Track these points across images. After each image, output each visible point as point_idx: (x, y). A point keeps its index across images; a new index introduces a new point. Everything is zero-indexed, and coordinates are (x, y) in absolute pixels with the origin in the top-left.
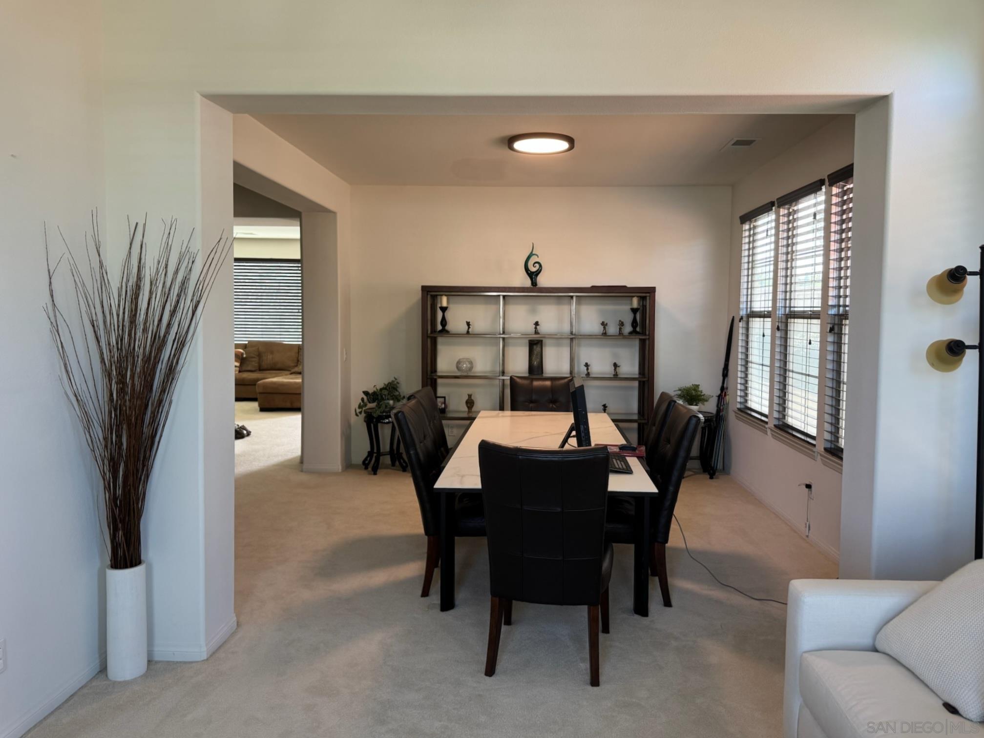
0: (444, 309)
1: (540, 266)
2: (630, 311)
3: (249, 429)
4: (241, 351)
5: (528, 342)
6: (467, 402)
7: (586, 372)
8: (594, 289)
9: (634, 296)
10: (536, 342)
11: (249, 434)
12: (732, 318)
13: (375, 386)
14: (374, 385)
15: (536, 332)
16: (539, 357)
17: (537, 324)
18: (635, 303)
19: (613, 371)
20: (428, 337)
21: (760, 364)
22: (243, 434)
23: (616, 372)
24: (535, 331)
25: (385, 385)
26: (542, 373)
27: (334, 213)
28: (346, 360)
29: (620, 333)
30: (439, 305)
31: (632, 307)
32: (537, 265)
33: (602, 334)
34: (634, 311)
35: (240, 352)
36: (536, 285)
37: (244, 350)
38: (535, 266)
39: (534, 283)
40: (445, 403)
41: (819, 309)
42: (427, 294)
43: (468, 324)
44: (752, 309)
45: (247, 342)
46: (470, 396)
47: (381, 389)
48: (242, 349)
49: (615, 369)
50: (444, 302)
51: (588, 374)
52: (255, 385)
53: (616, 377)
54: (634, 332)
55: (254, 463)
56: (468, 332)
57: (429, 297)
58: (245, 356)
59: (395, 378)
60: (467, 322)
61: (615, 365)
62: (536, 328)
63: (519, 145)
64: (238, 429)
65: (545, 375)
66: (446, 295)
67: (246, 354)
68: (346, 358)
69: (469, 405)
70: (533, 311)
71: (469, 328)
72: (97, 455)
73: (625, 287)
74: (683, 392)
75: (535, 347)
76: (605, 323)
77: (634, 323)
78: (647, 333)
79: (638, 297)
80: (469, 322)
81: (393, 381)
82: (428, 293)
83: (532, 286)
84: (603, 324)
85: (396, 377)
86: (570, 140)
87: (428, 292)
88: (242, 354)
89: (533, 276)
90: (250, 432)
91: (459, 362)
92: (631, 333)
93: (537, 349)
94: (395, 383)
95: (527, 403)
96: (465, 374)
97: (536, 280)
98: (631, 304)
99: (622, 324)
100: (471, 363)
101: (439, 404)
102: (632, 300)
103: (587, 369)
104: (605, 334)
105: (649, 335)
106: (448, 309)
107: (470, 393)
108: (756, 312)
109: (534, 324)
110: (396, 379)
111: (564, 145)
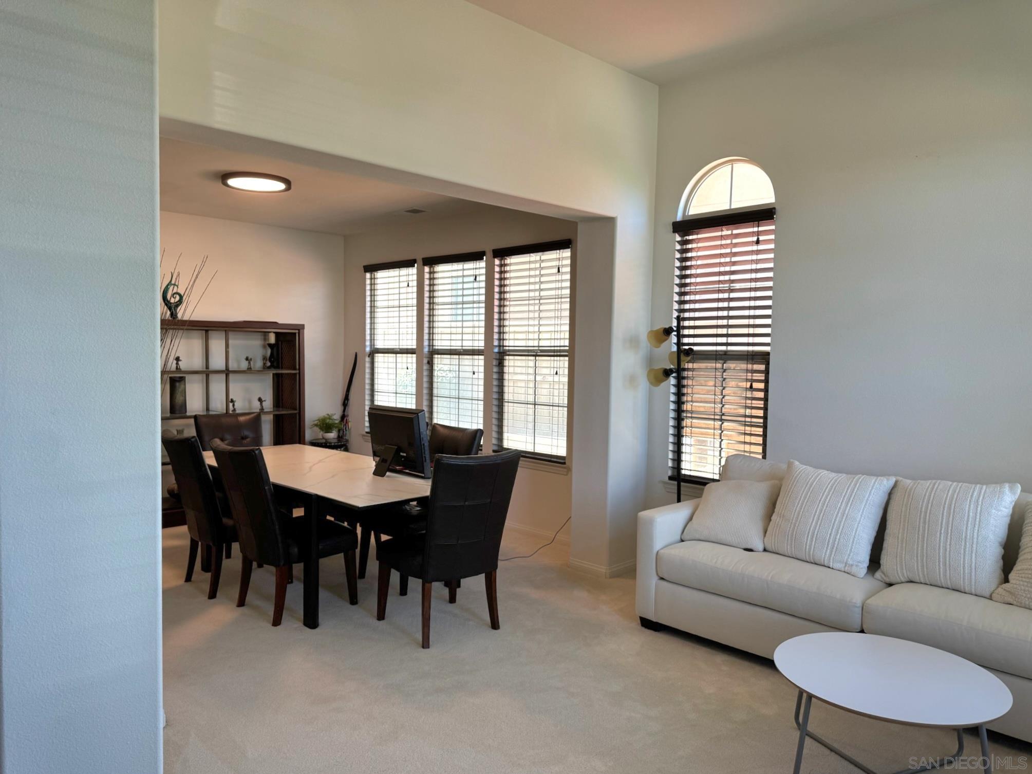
1: (181, 297)
5: (168, 380)
7: (232, 408)
9: (271, 332)
10: (177, 379)
12: (355, 354)
15: (178, 369)
16: (181, 396)
17: (178, 360)
18: (272, 339)
21: (394, 393)
24: (177, 367)
26: (185, 411)
32: (177, 296)
33: (247, 369)
36: (176, 317)
38: (174, 297)
39: (174, 315)
41: (483, 348)
44: (375, 347)
49: (261, 404)
51: (233, 410)
61: (260, 400)
62: (177, 364)
63: (233, 182)
65: (188, 414)
74: (320, 421)
75: (177, 384)
76: (249, 358)
78: (297, 367)
79: (274, 332)
83: (172, 319)
84: (247, 359)
89: (172, 308)
93: (178, 387)
97: (176, 310)
103: (234, 405)
104: (250, 369)
105: (299, 369)
108: (378, 349)
109: (175, 360)
111: (280, 186)
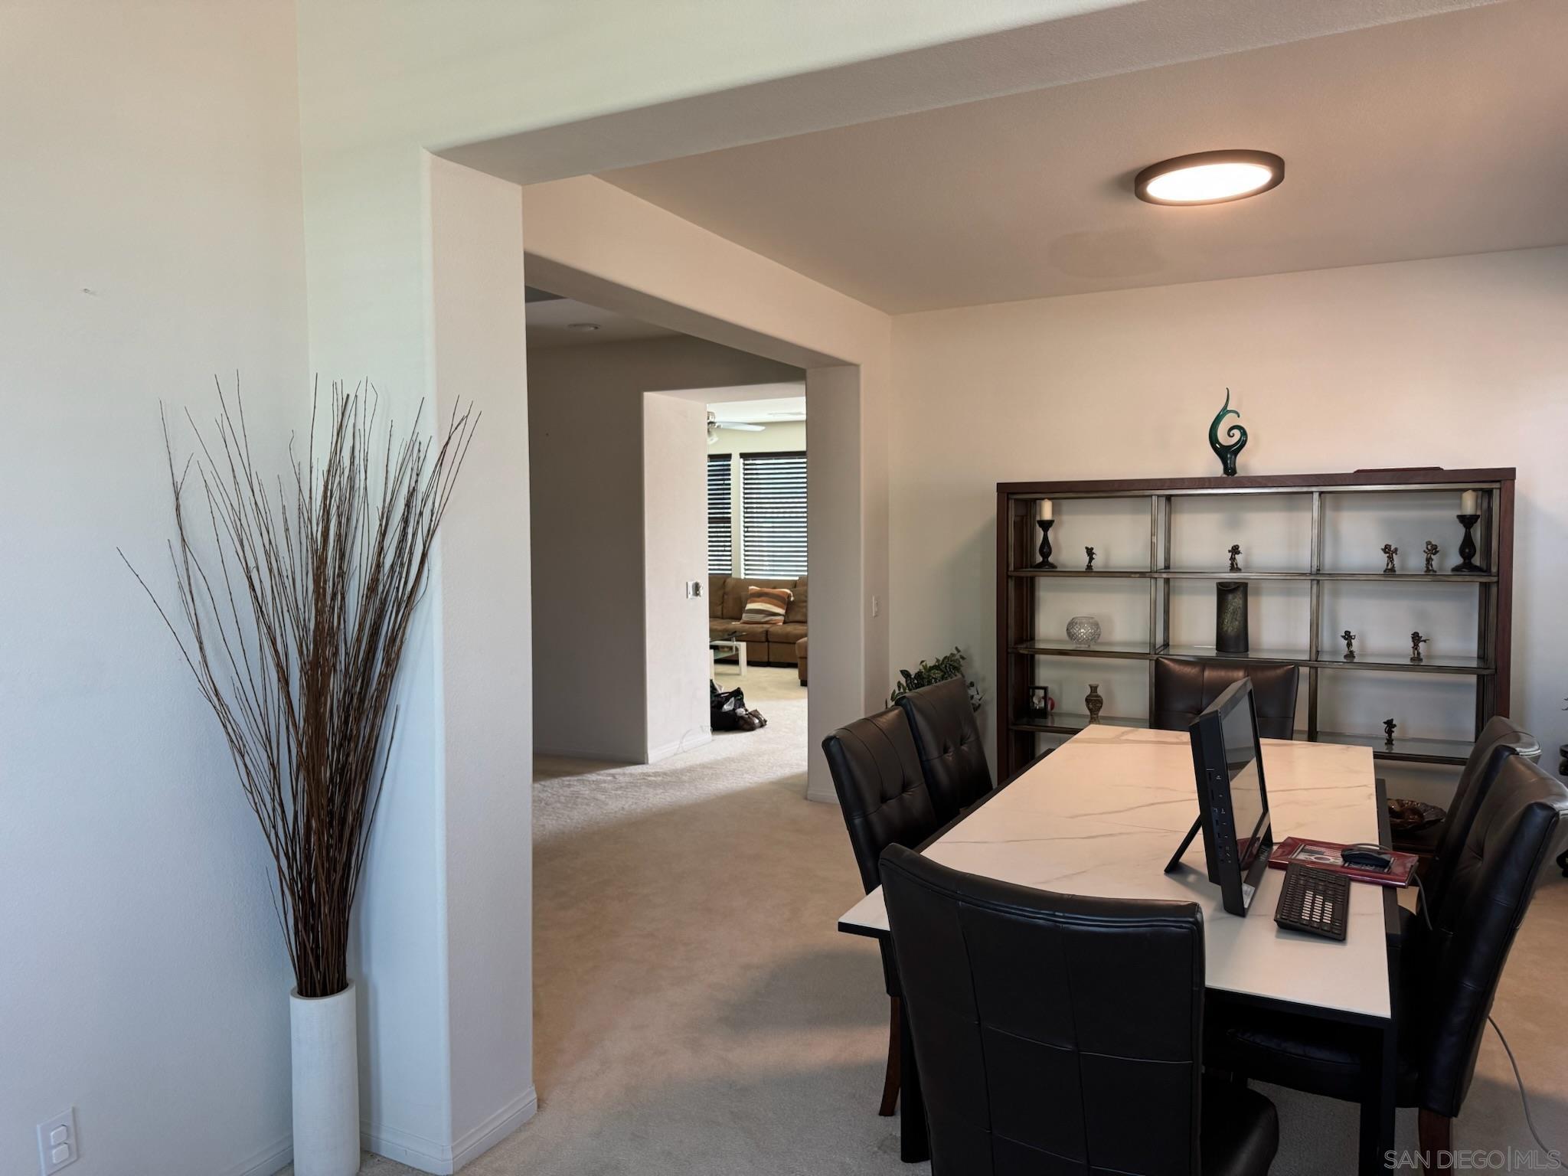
0: (1046, 525)
1: (1244, 433)
2: (1457, 520)
3: (764, 715)
4: (788, 591)
5: (1215, 586)
6: (1088, 700)
7: (1345, 651)
8: (1364, 476)
9: (1465, 490)
10: (1233, 587)
11: (763, 724)
13: (922, 662)
14: (920, 661)
15: (1234, 568)
16: (1239, 616)
17: (1235, 550)
18: (1469, 503)
19: (1412, 650)
20: (1008, 577)
22: (754, 723)
23: (1419, 654)
25: (938, 660)
26: (1247, 649)
27: (856, 366)
28: (876, 616)
29: (1428, 570)
30: (1038, 518)
31: (1459, 514)
32: (1237, 433)
33: (1385, 571)
34: (1467, 521)
35: (787, 593)
36: (1234, 471)
37: (791, 591)
38: (1231, 434)
39: (1230, 470)
40: (1045, 698)
42: (1008, 499)
43: (1090, 552)
45: (797, 578)
46: (1094, 689)
47: (932, 668)
48: (790, 589)
49: (1416, 647)
50: (1047, 510)
51: (1350, 655)
52: (794, 643)
53: (1417, 663)
54: (1467, 566)
55: (745, 775)
56: (1089, 567)
57: (1012, 504)
58: (792, 599)
59: (957, 648)
60: (1087, 548)
61: (1416, 638)
62: (1233, 559)
63: (1156, 187)
64: (747, 716)
65: (1252, 656)
66: (1049, 499)
67: (794, 596)
68: (876, 612)
69: (1091, 706)
70: (1234, 525)
71: (1091, 559)
72: (257, 801)
73: (1438, 469)
75: (1230, 597)
77: (1467, 548)
78: (1496, 570)
79: (1473, 490)
80: (1092, 549)
81: (953, 655)
82: (1010, 496)
83: (1225, 476)
84: (1387, 549)
85: (959, 648)
86: (1276, 163)
87: (1008, 494)
88: (789, 596)
89: (1227, 454)
90: (766, 721)
91: (1071, 625)
92: (1457, 569)
93: (1235, 601)
94: (958, 657)
95: (1191, 715)
96: (1083, 647)
97: (1234, 462)
98: (1460, 506)
99: (1433, 549)
100: (1096, 625)
101: (1035, 700)
102: (1461, 498)
103: (1349, 645)
104: (1390, 572)
105: (1499, 575)
106: (1054, 525)
107: (1094, 683)
109: (1229, 551)
110: (958, 651)
111: (1261, 175)
